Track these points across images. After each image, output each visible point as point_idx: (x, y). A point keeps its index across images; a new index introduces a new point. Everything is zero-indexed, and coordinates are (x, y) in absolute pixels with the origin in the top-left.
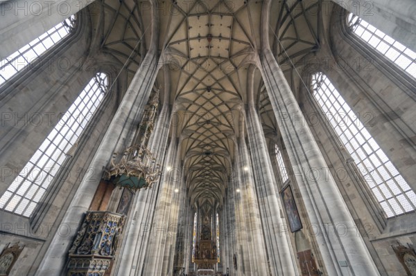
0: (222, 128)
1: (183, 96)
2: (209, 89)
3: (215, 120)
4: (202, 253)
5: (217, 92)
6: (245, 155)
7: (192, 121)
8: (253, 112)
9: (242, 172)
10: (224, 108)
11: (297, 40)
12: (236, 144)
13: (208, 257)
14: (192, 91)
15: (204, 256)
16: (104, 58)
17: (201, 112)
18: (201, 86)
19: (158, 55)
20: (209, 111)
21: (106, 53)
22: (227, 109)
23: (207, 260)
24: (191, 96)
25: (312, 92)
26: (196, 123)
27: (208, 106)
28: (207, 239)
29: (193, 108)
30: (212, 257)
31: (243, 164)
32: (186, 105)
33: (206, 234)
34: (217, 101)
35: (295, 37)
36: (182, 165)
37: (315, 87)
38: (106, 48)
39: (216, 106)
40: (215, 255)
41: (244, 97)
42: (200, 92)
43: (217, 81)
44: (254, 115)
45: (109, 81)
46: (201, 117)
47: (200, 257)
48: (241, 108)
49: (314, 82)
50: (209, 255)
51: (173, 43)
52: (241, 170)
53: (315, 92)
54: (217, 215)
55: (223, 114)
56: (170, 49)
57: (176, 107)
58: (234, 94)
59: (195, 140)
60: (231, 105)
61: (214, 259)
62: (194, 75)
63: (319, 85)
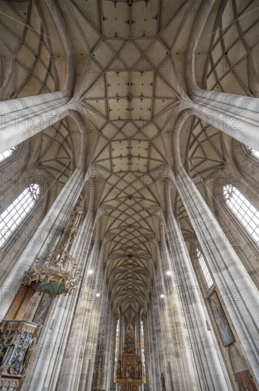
0: (143, 231)
1: (107, 203)
2: (130, 197)
3: (137, 224)
4: (125, 370)
5: (138, 200)
6: (167, 259)
7: (115, 225)
8: (171, 217)
9: (165, 277)
10: (145, 214)
11: (205, 159)
12: (158, 248)
13: (132, 376)
14: (115, 199)
15: (127, 375)
16: (39, 173)
17: (123, 217)
18: (122, 195)
19: (85, 171)
20: (130, 216)
21: (41, 168)
22: (147, 215)
23: (131, 380)
24: (114, 203)
25: (225, 201)
26: (119, 227)
27: (130, 212)
28: (131, 352)
29: (116, 214)
30: (136, 376)
31: (165, 268)
32: (109, 211)
33: (129, 346)
34: (138, 207)
35: (203, 156)
36: (104, 267)
37: (227, 196)
38: (41, 165)
39: (137, 212)
40: (140, 373)
41: (163, 205)
42: (122, 200)
43: (138, 191)
44: (173, 221)
45: (41, 190)
46: (124, 221)
47: (123, 376)
48: (160, 214)
49: (225, 193)
50: (134, 373)
51: (98, 161)
52: (164, 274)
53: (228, 201)
54: (142, 323)
55: (144, 219)
56: (95, 166)
57: (100, 213)
58: (153, 201)
59: (118, 243)
60: (151, 211)
61: (139, 379)
62: (117, 186)
63: (230, 195)
